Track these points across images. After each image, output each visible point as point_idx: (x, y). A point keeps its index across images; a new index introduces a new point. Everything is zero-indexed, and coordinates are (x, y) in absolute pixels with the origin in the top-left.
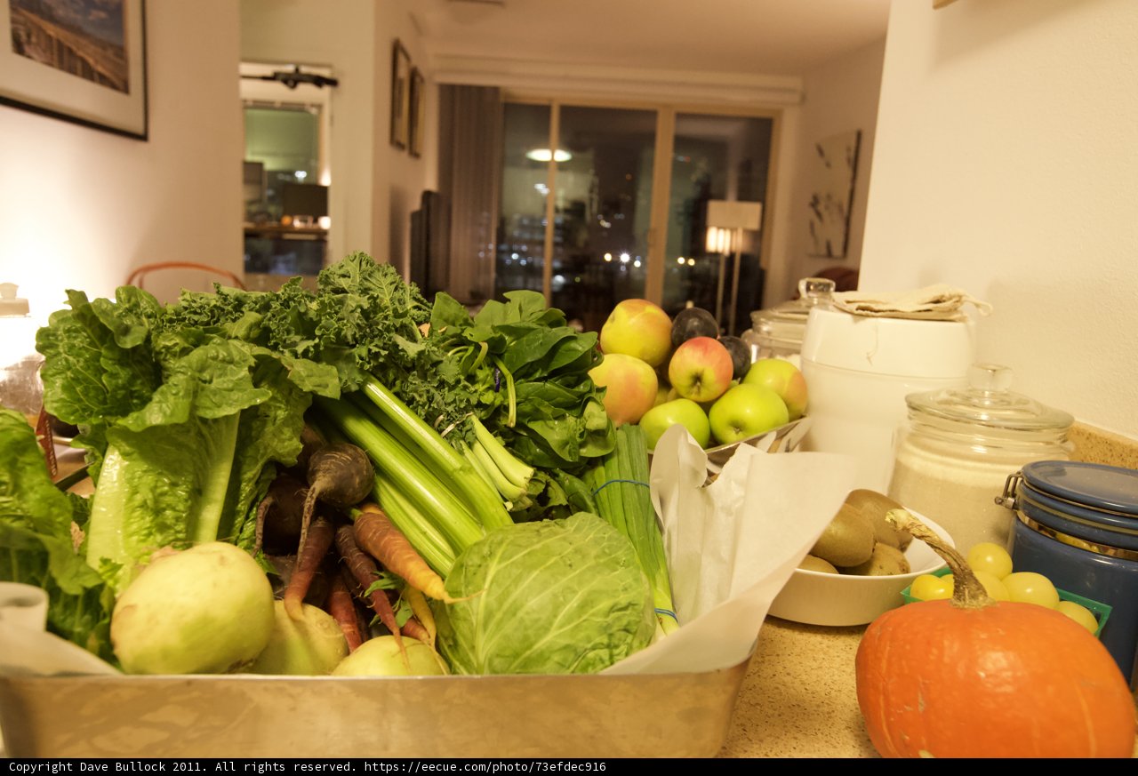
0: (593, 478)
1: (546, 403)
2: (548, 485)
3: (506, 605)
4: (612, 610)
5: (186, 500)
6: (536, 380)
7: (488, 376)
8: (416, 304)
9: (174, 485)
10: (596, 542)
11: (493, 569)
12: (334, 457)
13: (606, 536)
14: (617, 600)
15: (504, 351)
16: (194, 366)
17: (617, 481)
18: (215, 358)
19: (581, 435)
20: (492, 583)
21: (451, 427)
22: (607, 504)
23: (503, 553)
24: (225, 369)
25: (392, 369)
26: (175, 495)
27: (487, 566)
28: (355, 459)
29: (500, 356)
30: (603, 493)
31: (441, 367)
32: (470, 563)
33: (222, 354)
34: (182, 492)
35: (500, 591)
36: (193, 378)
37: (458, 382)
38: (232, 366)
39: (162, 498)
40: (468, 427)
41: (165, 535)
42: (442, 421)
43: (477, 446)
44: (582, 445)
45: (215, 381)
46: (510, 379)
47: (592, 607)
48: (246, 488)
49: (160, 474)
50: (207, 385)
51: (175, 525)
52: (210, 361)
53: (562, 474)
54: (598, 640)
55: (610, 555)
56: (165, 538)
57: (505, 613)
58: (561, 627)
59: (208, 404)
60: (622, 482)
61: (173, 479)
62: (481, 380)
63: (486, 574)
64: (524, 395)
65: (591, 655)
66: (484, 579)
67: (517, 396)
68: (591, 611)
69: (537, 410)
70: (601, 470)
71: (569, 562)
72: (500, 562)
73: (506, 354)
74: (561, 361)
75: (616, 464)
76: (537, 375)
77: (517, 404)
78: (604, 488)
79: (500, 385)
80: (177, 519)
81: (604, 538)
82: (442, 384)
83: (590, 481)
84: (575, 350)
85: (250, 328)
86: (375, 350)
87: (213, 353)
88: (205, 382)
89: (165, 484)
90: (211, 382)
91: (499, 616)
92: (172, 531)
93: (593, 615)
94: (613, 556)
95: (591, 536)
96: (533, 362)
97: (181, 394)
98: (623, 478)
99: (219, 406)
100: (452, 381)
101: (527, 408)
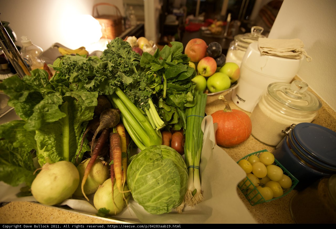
0: (188, 112)
1: (176, 90)
2: (174, 114)
3: (139, 190)
4: (169, 198)
5: (54, 141)
6: (173, 83)
7: (158, 81)
8: (134, 59)
9: (49, 138)
10: (170, 173)
11: (137, 176)
12: (105, 117)
13: (173, 171)
14: (171, 196)
15: (165, 70)
16: (40, 107)
17: (194, 115)
18: (48, 103)
19: (185, 101)
20: (136, 181)
21: (142, 103)
22: (189, 123)
23: (141, 172)
24: (52, 106)
25: (122, 87)
26: (51, 140)
27: (136, 174)
28: (111, 117)
29: (164, 72)
30: (189, 118)
31: (141, 83)
32: (133, 169)
33: (50, 101)
34: (52, 139)
35: (138, 185)
36: (40, 112)
37: (145, 89)
38: (54, 105)
39: (46, 142)
40: (147, 104)
41: (49, 152)
42: (140, 101)
43: (150, 110)
44: (186, 103)
45: (50, 110)
46: (165, 81)
47: (163, 198)
48: (76, 131)
49: (44, 135)
50: (47, 113)
51: (52, 149)
52: (46, 105)
53: (179, 110)
54: (164, 205)
55: (173, 179)
56: (50, 152)
57: (138, 192)
58: (153, 202)
59: (49, 118)
60: (195, 116)
61: (49, 137)
62: (156, 82)
63: (135, 176)
64: (169, 87)
65: (161, 208)
66: (135, 178)
67: (167, 88)
68: (163, 199)
69: (172, 92)
70: (191, 109)
71: (158, 182)
72: (140, 175)
73: (166, 72)
74: (181, 78)
75: (195, 108)
76: (174, 81)
77: (167, 90)
78: (190, 117)
79: (162, 83)
80: (52, 147)
81: (172, 172)
82: (140, 90)
83: (187, 112)
84: (185, 76)
85: (74, 78)
86: (116, 83)
87: (46, 102)
88: (46, 112)
89: (47, 138)
90: (48, 111)
91: (137, 191)
92: (51, 151)
93: (164, 200)
94: (174, 179)
95: (168, 171)
96: (172, 78)
97: (37, 119)
98: (196, 115)
99: (53, 118)
100: (143, 89)
101: (170, 92)
